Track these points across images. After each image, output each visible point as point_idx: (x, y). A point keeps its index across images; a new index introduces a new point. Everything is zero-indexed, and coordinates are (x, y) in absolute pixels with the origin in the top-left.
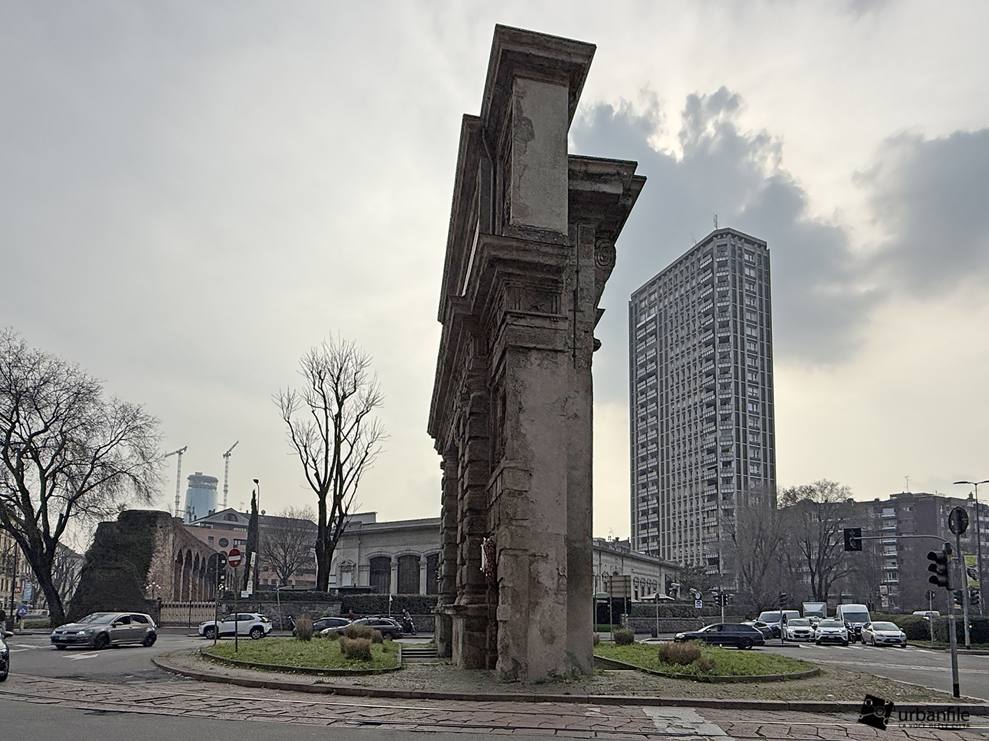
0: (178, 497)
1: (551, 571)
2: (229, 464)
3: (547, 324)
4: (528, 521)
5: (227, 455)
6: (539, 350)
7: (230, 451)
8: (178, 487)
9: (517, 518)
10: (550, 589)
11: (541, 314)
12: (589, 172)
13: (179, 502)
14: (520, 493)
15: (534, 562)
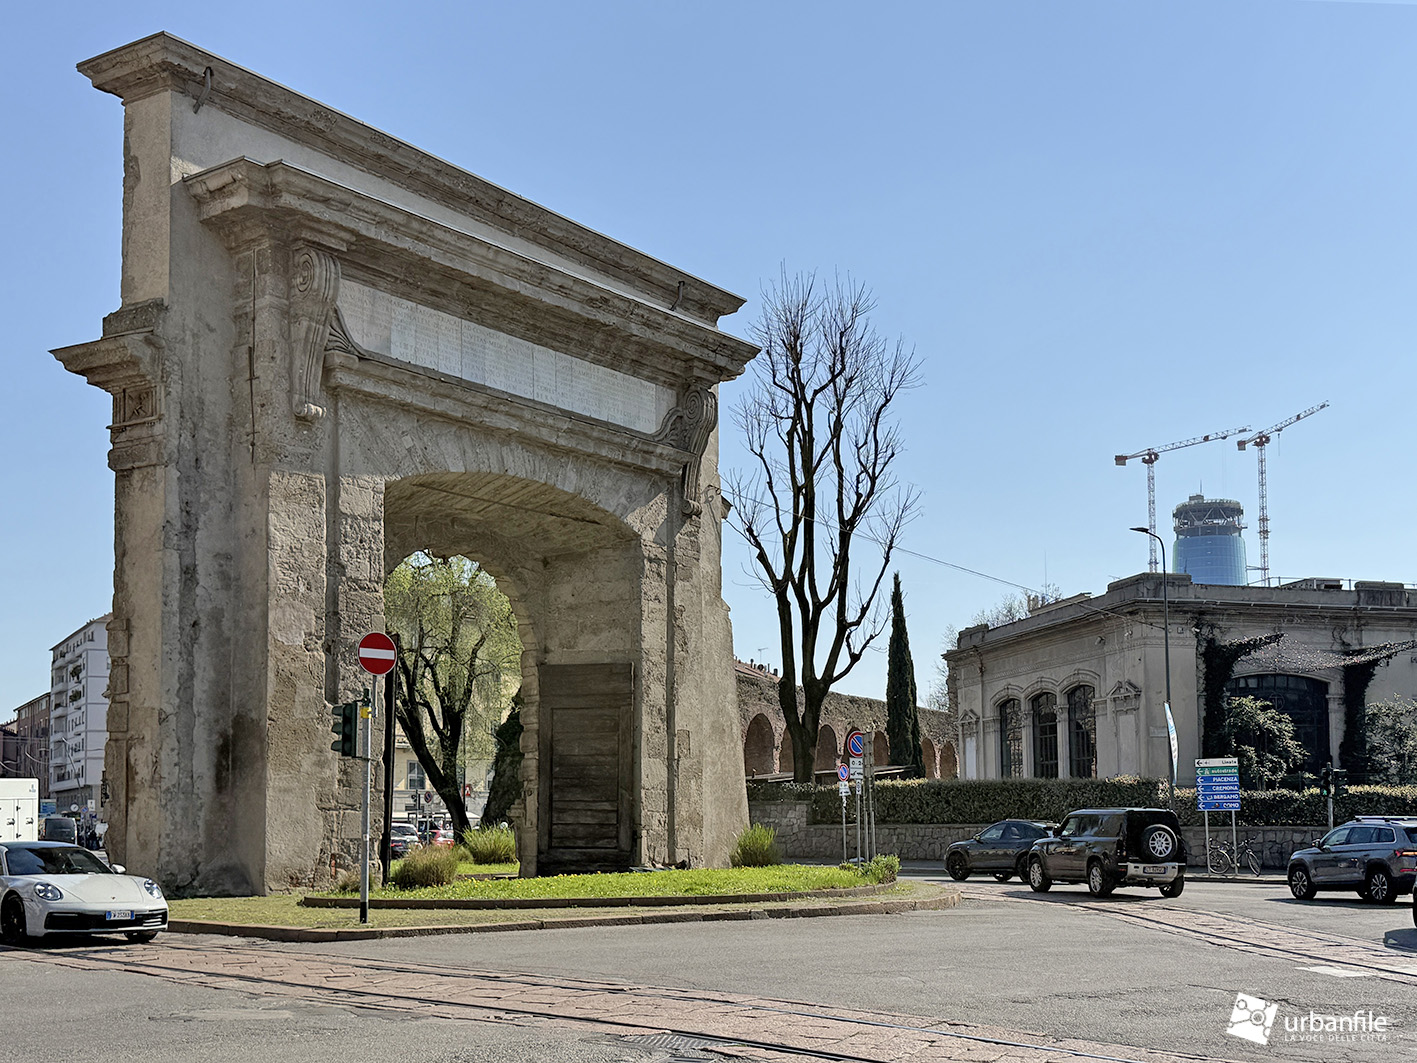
1: (147, 757)
3: (143, 432)
6: (139, 468)
9: (117, 692)
10: (145, 780)
11: (140, 421)
12: (212, 190)
14: (122, 659)
15: (132, 746)
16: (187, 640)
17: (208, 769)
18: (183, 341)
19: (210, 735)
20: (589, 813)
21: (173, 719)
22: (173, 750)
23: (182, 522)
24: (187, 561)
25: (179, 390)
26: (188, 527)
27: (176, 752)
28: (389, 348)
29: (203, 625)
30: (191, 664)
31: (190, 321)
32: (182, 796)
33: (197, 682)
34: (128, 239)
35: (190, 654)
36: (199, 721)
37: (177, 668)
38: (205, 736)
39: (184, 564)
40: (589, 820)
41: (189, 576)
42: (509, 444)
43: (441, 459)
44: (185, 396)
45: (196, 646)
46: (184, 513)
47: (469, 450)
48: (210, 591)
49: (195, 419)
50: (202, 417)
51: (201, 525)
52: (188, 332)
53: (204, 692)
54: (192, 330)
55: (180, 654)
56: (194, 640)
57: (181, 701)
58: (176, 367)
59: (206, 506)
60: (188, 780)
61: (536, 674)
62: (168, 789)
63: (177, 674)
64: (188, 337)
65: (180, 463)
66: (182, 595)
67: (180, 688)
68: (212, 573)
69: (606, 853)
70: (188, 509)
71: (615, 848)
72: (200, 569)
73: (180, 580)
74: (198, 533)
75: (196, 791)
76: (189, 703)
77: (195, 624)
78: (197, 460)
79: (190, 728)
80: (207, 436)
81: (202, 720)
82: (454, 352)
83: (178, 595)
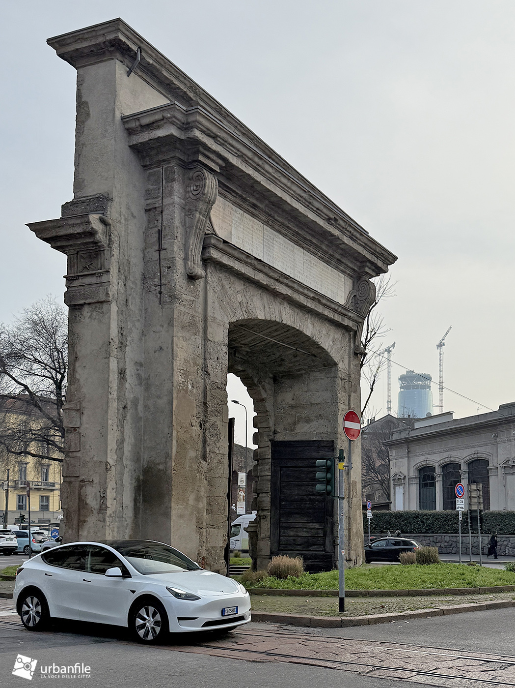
0: (389, 402)
1: (95, 494)
2: (443, 356)
3: (93, 280)
4: (80, 452)
5: (440, 345)
6: (89, 304)
7: (443, 340)
8: (389, 390)
9: (71, 451)
10: (94, 509)
11: (91, 272)
12: (143, 125)
13: (390, 408)
14: (75, 429)
15: (83, 486)
16: (120, 417)
17: (131, 501)
18: (120, 222)
19: (131, 480)
20: (305, 530)
21: (113, 468)
22: (113, 489)
23: (119, 340)
24: (121, 365)
25: (118, 253)
26: (122, 343)
27: (115, 490)
28: (231, 238)
29: (129, 408)
30: (122, 433)
31: (124, 210)
32: (117, 519)
33: (125, 445)
34: (79, 155)
35: (122, 427)
36: (126, 470)
37: (116, 435)
38: (129, 480)
39: (120, 368)
40: (305, 534)
41: (122, 375)
42: (283, 305)
43: (254, 311)
44: (121, 258)
45: (125, 421)
46: (120, 335)
47: (266, 306)
48: (133, 386)
49: (126, 274)
50: (129, 273)
51: (128, 343)
52: (122, 216)
53: (129, 451)
54: (124, 216)
55: (117, 426)
56: (124, 417)
57: (117, 457)
58: (116, 239)
59: (131, 331)
60: (121, 509)
61: (270, 446)
62: (110, 515)
63: (116, 439)
64: (123, 221)
65: (118, 302)
66: (119, 388)
67: (117, 449)
68: (133, 375)
69: (316, 554)
70: (122, 332)
71: (322, 551)
72: (127, 371)
73: (118, 378)
74: (127, 348)
75: (124, 516)
76: (121, 459)
77: (125, 407)
78: (126, 300)
79: (122, 474)
80: (131, 285)
81: (128, 470)
82: (259, 244)
83: (116, 388)
